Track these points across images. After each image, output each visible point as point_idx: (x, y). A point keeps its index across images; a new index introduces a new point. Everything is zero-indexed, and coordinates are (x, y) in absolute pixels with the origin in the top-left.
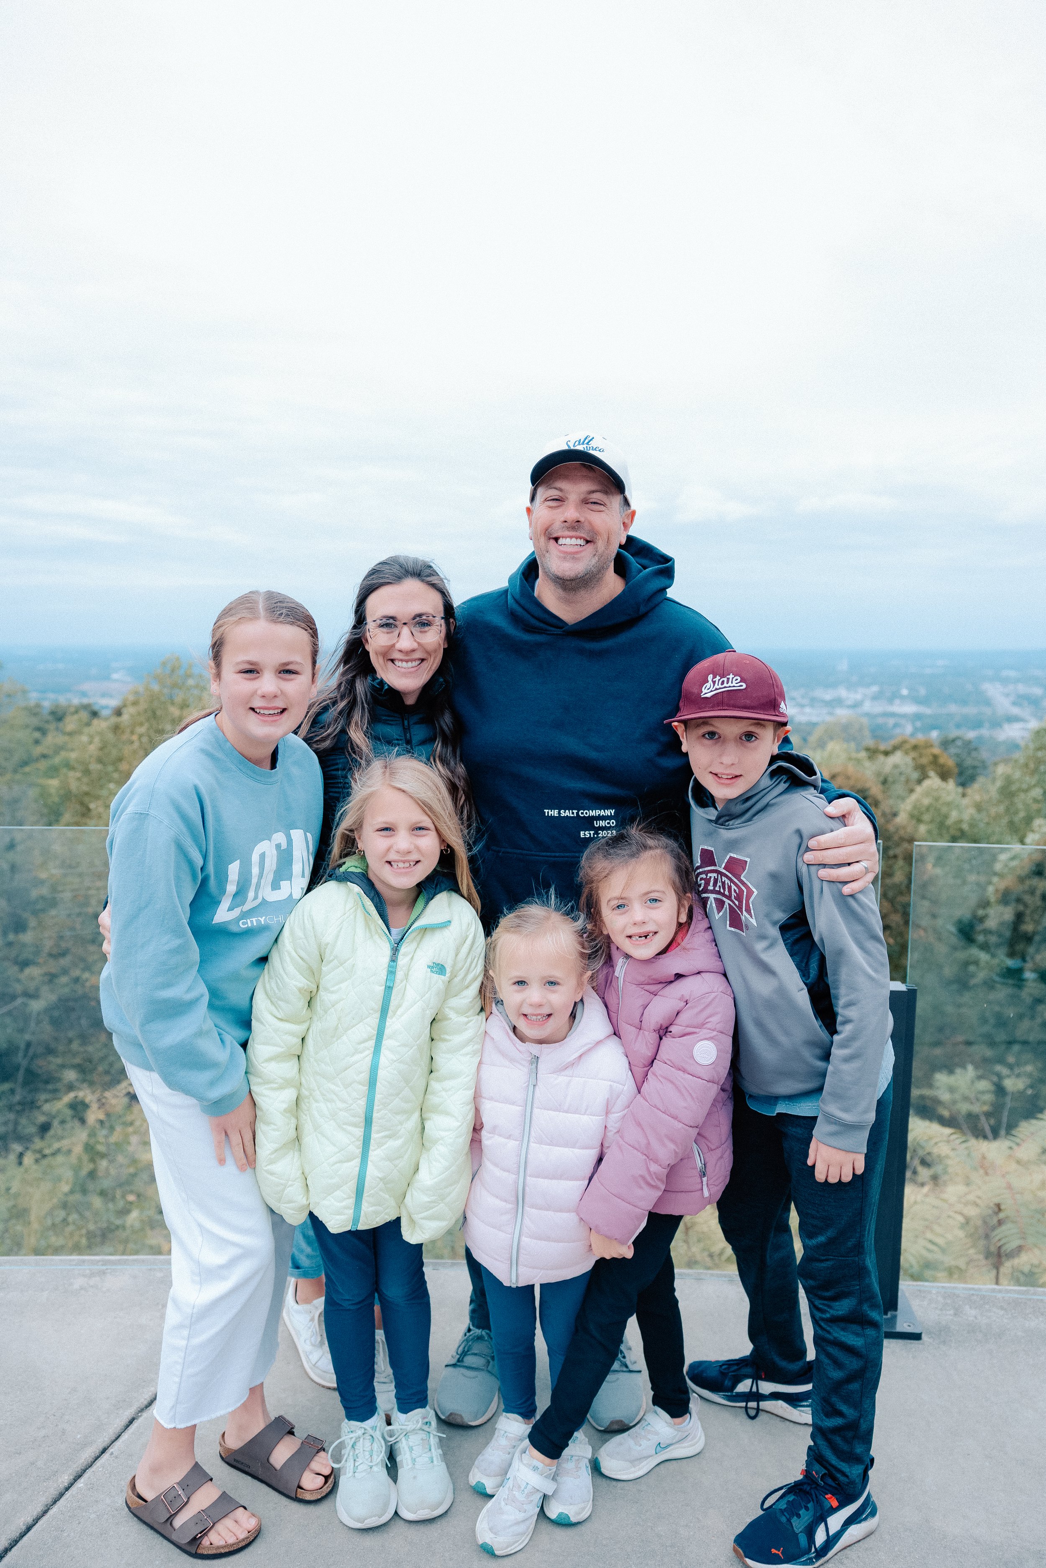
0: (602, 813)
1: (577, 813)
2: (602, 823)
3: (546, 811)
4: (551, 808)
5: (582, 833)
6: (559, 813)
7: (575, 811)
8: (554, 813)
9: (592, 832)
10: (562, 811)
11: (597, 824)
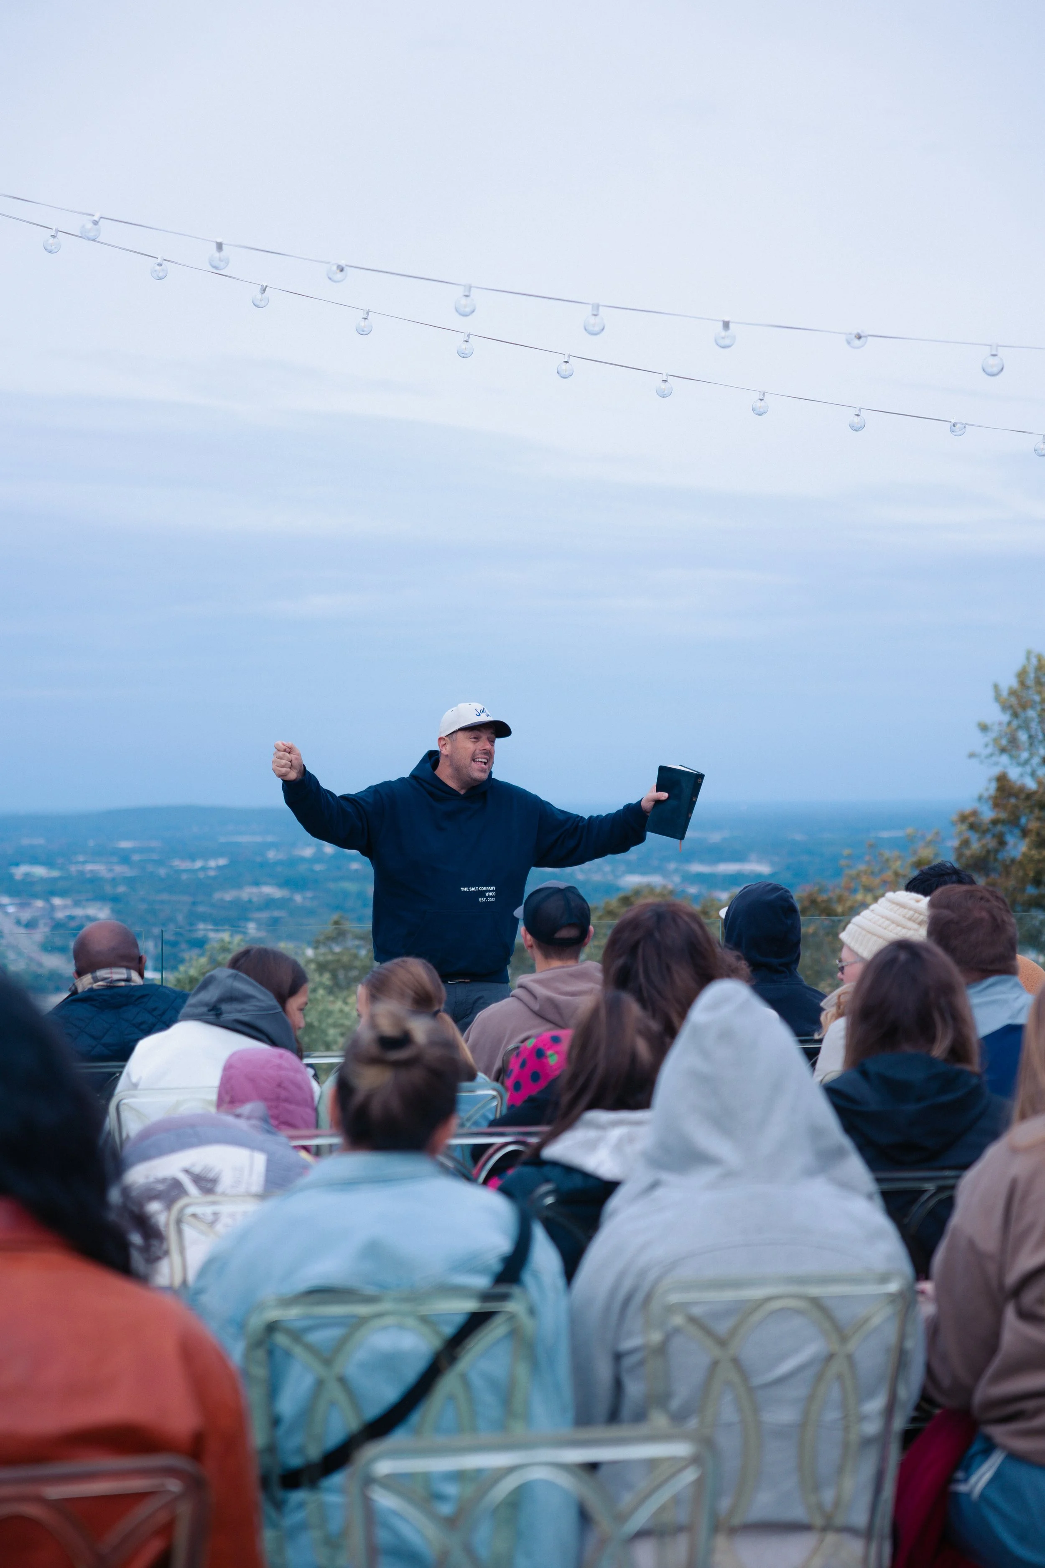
0: (489, 888)
1: (478, 889)
2: (490, 894)
3: (462, 888)
4: (465, 887)
5: (480, 899)
6: (469, 889)
7: (477, 888)
8: (466, 889)
9: (485, 899)
10: (470, 888)
11: (487, 894)
